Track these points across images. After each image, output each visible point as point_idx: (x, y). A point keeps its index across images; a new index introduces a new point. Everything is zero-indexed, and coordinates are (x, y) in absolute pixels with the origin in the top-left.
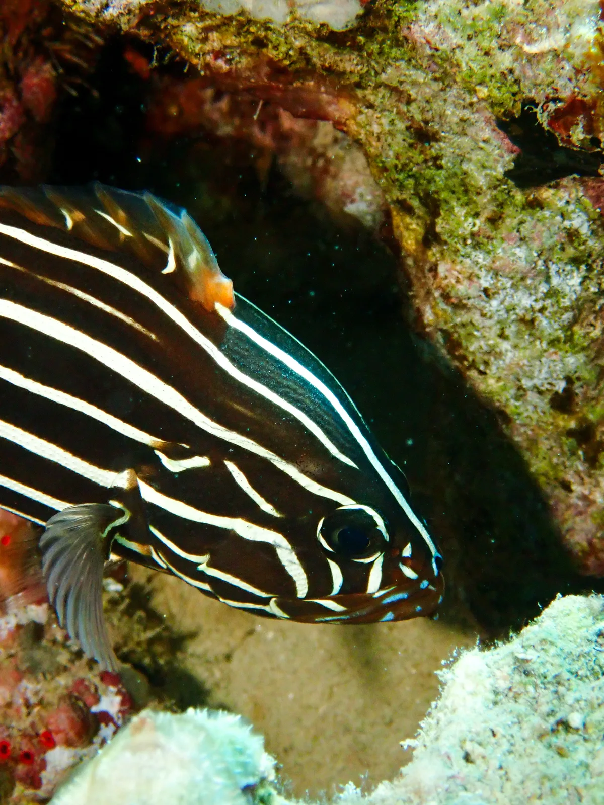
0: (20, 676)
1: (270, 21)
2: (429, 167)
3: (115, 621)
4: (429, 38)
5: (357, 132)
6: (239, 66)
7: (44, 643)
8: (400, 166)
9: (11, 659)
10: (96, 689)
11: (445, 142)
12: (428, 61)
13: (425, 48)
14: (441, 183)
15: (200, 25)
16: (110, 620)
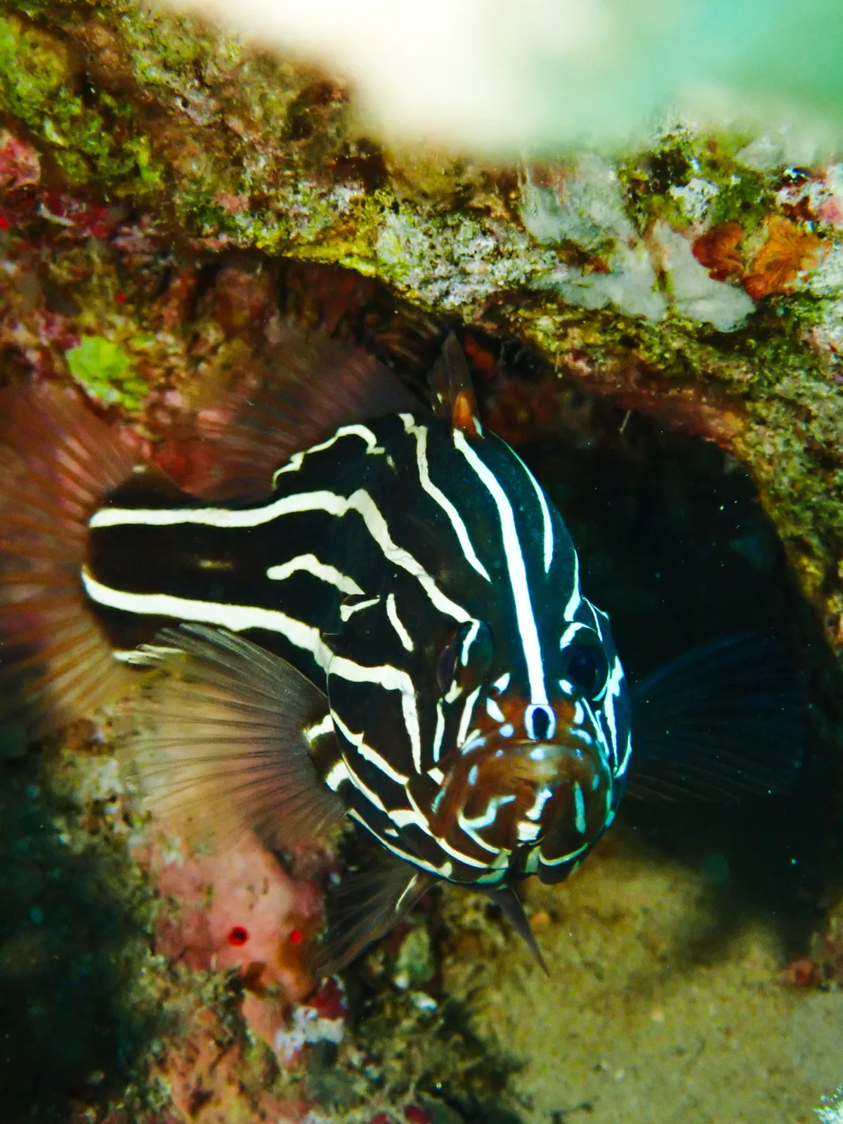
0: (306, 1106)
1: (643, 318)
2: (831, 498)
3: (426, 1046)
4: (835, 345)
5: (744, 452)
6: (603, 369)
7: (338, 1067)
8: (796, 495)
9: (296, 1085)
12: (833, 371)
13: (829, 357)
15: (559, 319)
16: (419, 1044)
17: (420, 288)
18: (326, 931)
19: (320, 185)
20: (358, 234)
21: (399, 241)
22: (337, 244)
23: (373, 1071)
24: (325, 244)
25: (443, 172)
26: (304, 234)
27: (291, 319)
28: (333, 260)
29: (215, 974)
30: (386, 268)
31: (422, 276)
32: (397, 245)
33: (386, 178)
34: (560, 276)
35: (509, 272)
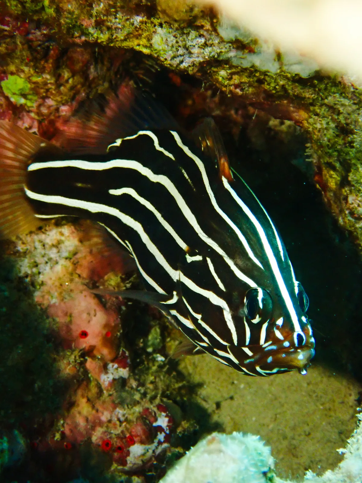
0: (115, 406)
1: (268, 72)
2: (346, 147)
3: (162, 377)
4: (353, 83)
5: (308, 127)
6: (247, 92)
7: (127, 388)
8: (330, 145)
9: (110, 397)
10: (155, 413)
11: (356, 135)
12: (352, 94)
13: (350, 88)
14: (352, 155)
15: (229, 71)
16: (159, 377)
17: (171, 60)
18: (121, 331)
19: (127, 15)
20: (143, 36)
21: (162, 40)
22: (133, 41)
23: (142, 390)
24: (128, 40)
25: (184, 11)
26: (119, 35)
27: (99, 66)
28: (131, 47)
29: (74, 351)
30: (156, 51)
31: (172, 55)
32: (161, 41)
33: (157, 12)
34: (232, 54)
35: (210, 53)
